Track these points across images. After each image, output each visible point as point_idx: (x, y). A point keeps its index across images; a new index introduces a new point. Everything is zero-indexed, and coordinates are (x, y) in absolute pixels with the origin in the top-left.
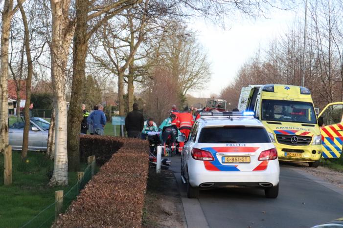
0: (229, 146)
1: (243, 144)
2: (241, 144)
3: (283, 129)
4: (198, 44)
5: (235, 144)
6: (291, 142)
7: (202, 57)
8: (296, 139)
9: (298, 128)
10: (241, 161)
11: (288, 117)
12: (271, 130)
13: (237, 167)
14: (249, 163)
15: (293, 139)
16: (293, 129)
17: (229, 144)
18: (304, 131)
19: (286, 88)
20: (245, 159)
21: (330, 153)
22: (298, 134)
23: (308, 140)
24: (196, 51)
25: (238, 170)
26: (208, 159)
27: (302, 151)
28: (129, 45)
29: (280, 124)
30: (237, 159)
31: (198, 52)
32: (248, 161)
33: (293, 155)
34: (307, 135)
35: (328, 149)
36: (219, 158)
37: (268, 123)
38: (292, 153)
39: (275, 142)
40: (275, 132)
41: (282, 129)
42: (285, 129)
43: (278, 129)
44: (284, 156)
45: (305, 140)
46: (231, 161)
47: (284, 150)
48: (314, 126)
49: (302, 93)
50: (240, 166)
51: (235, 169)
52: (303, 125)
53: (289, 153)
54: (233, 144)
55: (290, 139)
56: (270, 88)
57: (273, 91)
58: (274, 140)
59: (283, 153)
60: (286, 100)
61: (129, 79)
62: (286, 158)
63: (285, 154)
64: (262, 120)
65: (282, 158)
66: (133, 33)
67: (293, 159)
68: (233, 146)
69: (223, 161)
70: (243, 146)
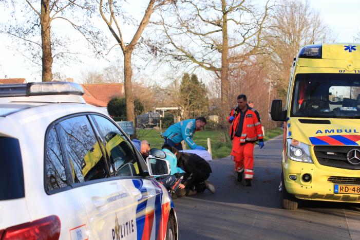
3: (332, 134)
4: (325, 27)
6: (347, 162)
11: (351, 109)
12: (304, 136)
15: (353, 154)
16: (353, 133)
28: (221, 30)
29: (328, 122)
33: (354, 190)
37: (302, 121)
38: (351, 187)
39: (313, 163)
40: (313, 140)
41: (328, 134)
42: (336, 134)
43: (319, 135)
44: (332, 192)
47: (332, 179)
53: (344, 186)
55: (346, 154)
56: (316, 50)
57: (319, 56)
58: (311, 158)
59: (331, 185)
60: (346, 72)
61: (223, 73)
62: (338, 198)
63: (335, 188)
64: (292, 115)
65: (328, 196)
66: (225, 13)
67: (355, 199)
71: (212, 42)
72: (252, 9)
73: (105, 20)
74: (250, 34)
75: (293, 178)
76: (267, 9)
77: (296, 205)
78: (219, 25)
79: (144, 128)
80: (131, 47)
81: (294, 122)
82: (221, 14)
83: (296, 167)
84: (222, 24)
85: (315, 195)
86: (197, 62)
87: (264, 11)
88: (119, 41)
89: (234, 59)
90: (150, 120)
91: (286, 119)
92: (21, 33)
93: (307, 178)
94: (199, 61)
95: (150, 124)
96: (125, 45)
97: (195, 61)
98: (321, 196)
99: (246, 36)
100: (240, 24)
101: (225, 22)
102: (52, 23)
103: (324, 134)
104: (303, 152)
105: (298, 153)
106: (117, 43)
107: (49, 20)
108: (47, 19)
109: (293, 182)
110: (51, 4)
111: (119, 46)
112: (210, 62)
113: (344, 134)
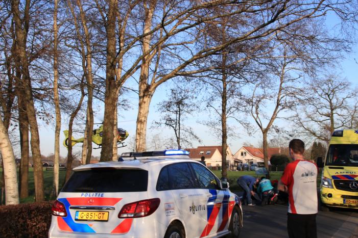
0: (84, 196)
1: (101, 193)
2: (98, 193)
3: (343, 174)
5: (91, 194)
6: (350, 188)
8: (355, 184)
12: (329, 175)
13: (92, 228)
14: (107, 221)
15: (352, 184)
16: (354, 174)
17: (85, 193)
19: (356, 132)
22: (357, 179)
26: (62, 214)
28: (330, 119)
29: (342, 168)
30: (93, 215)
32: (105, 218)
33: (353, 202)
37: (330, 168)
38: (352, 200)
39: (333, 188)
40: (333, 177)
41: (341, 174)
42: (345, 174)
43: (337, 174)
44: (342, 203)
46: (85, 218)
47: (343, 196)
53: (348, 200)
54: (88, 194)
55: (349, 184)
56: (340, 133)
57: (341, 135)
58: (332, 186)
59: (342, 199)
60: (355, 144)
62: (346, 206)
63: (344, 201)
64: (326, 165)
65: (341, 205)
66: (332, 110)
67: (354, 207)
68: (88, 196)
69: (77, 217)
70: (100, 197)
71: (325, 126)
72: (348, 107)
73: (254, 117)
74: (346, 121)
75: (324, 195)
76: (356, 107)
78: (329, 116)
80: (267, 130)
81: (326, 168)
82: (330, 111)
84: (330, 116)
85: (334, 204)
86: (317, 136)
87: (354, 109)
88: (261, 127)
91: (323, 167)
92: (213, 124)
93: (330, 196)
94: (318, 135)
97: (316, 136)
98: (337, 205)
99: (344, 122)
100: (341, 115)
101: (332, 115)
102: (227, 120)
103: (339, 174)
104: (328, 183)
105: (326, 183)
106: (259, 128)
107: (226, 118)
108: (224, 118)
109: (324, 198)
110: (227, 110)
111: (260, 130)
112: (325, 136)
113: (349, 174)
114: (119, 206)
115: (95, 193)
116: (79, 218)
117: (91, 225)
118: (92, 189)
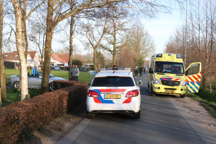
1: (117, 87)
2: (115, 87)
3: (165, 77)
4: (150, 36)
5: (112, 87)
6: (169, 84)
7: (151, 42)
8: (172, 83)
9: (173, 77)
10: (115, 97)
11: (169, 71)
13: (113, 101)
14: (120, 98)
15: (170, 82)
16: (170, 77)
17: (108, 87)
18: (177, 78)
19: (169, 55)
20: (118, 96)
21: (193, 90)
22: (173, 80)
23: (178, 83)
24: (148, 39)
25: (113, 103)
26: (96, 96)
27: (175, 89)
28: (114, 37)
29: (164, 74)
30: (113, 96)
31: (149, 40)
32: (119, 97)
34: (178, 81)
35: (191, 88)
36: (102, 95)
37: (158, 74)
38: (170, 90)
40: (161, 79)
41: (164, 77)
42: (166, 77)
43: (162, 77)
44: (165, 92)
45: (177, 83)
46: (109, 97)
47: (165, 89)
48: (182, 75)
49: (177, 58)
50: (114, 101)
51: (111, 102)
52: (176, 75)
53: (168, 90)
54: (110, 87)
55: (168, 82)
56: (160, 55)
58: (160, 83)
59: (165, 90)
60: (168, 61)
61: (114, 52)
62: (166, 93)
64: (155, 72)
65: (164, 93)
67: (170, 94)
68: (110, 88)
69: (105, 97)
70: (117, 88)
71: (110, 41)
75: (155, 88)
76: (130, 30)
77: (155, 95)
78: (113, 35)
79: (83, 72)
80: (96, 47)
81: (155, 74)
83: (156, 86)
85: (161, 93)
88: (92, 45)
89: (117, 47)
90: (86, 69)
91: (153, 73)
93: (159, 88)
94: (105, 47)
95: (86, 70)
96: (94, 46)
97: (103, 48)
98: (162, 93)
99: (123, 39)
100: (121, 35)
101: (115, 34)
102: (73, 40)
104: (158, 81)
105: (157, 82)
107: (72, 38)
109: (155, 89)
111: (92, 47)
113: (168, 77)
114: (125, 92)
115: (114, 87)
116: (106, 97)
117: (113, 100)
118: (112, 85)
